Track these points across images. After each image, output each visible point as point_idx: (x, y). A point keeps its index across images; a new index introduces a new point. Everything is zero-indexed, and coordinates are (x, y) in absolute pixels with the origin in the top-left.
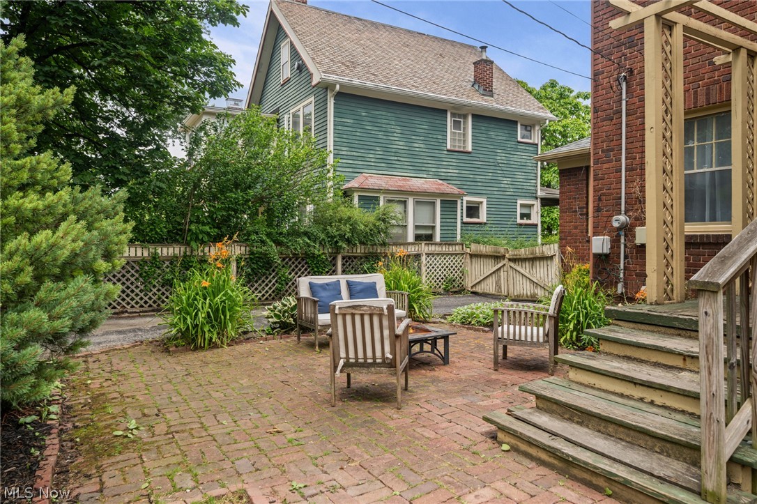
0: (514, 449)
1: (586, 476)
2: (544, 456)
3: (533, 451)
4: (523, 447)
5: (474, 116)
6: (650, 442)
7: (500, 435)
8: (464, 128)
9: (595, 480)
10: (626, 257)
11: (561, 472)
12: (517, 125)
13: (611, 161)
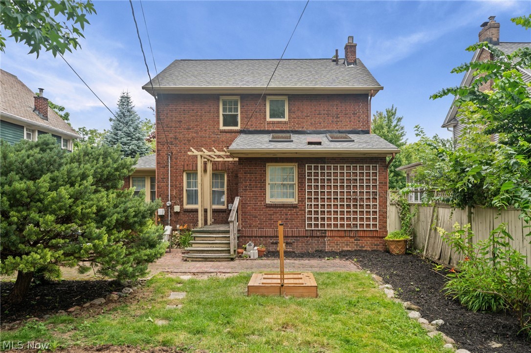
0: (192, 261)
1: (211, 260)
2: (200, 259)
3: (197, 259)
4: (194, 259)
5: (39, 131)
6: (218, 252)
7: (188, 259)
8: (33, 138)
9: (212, 260)
10: (170, 216)
11: (205, 261)
12: (61, 139)
13: (164, 182)
